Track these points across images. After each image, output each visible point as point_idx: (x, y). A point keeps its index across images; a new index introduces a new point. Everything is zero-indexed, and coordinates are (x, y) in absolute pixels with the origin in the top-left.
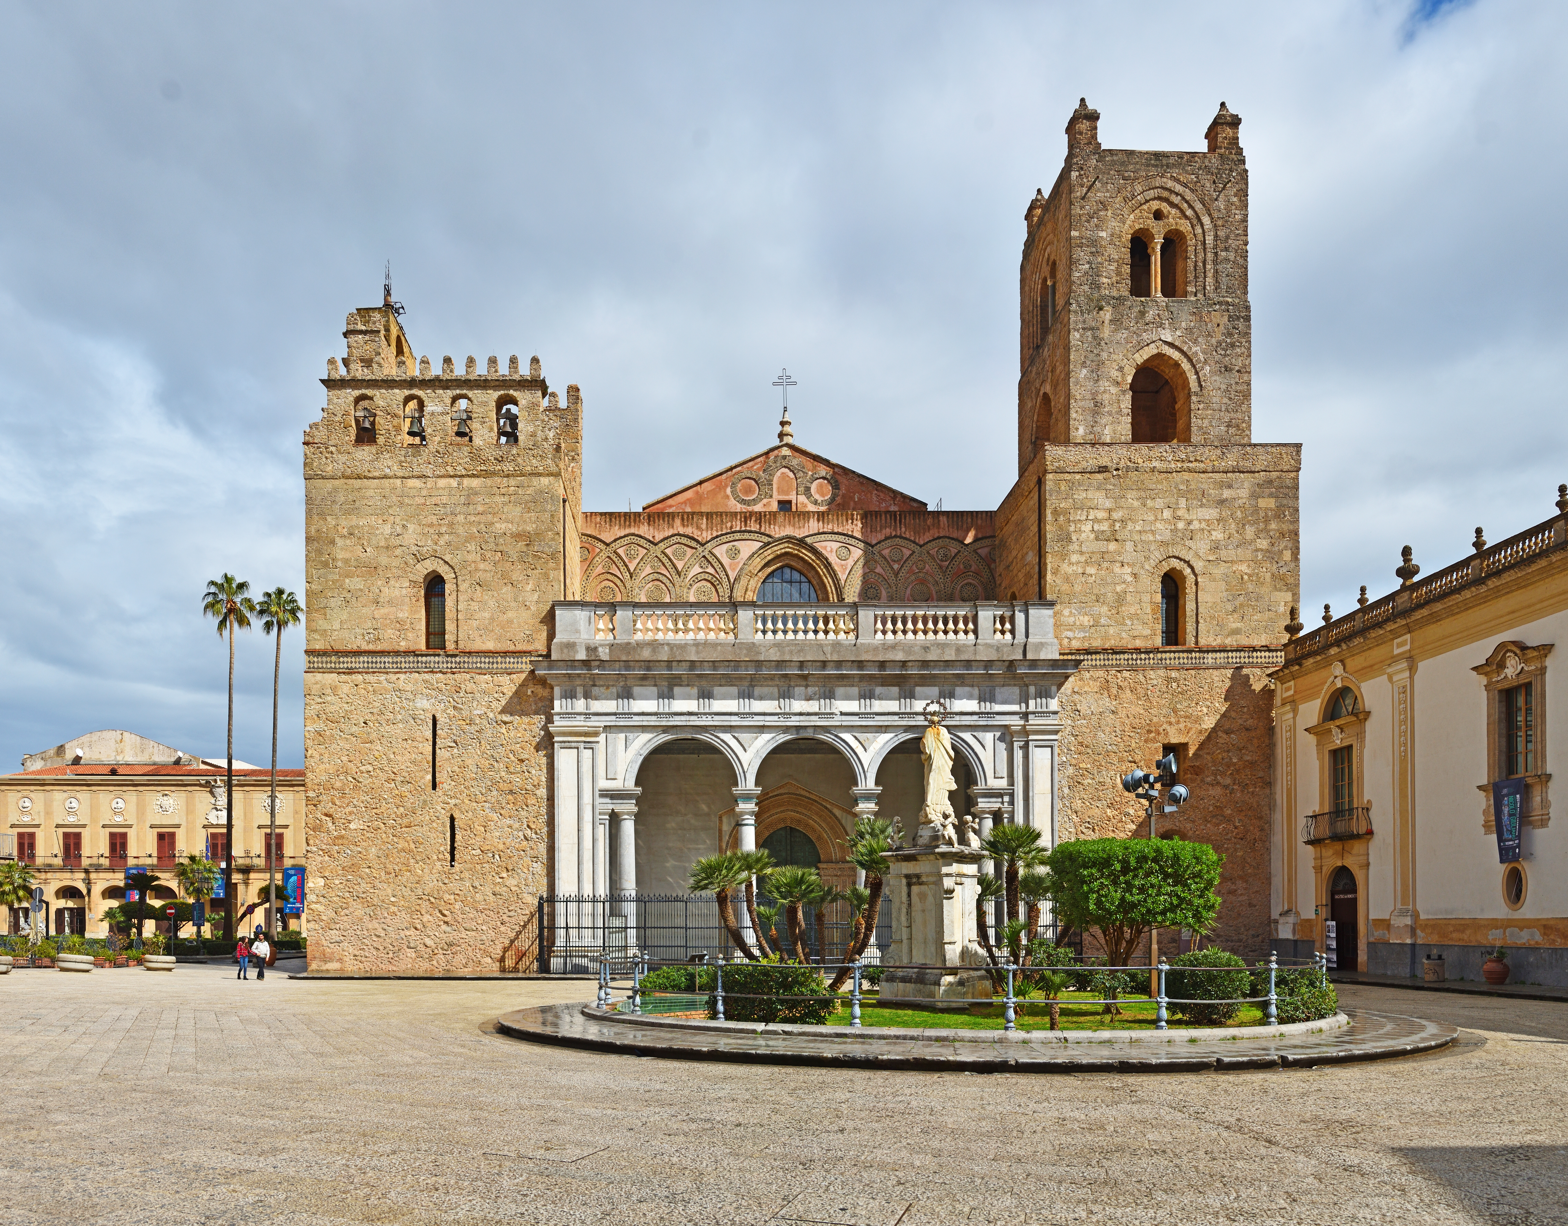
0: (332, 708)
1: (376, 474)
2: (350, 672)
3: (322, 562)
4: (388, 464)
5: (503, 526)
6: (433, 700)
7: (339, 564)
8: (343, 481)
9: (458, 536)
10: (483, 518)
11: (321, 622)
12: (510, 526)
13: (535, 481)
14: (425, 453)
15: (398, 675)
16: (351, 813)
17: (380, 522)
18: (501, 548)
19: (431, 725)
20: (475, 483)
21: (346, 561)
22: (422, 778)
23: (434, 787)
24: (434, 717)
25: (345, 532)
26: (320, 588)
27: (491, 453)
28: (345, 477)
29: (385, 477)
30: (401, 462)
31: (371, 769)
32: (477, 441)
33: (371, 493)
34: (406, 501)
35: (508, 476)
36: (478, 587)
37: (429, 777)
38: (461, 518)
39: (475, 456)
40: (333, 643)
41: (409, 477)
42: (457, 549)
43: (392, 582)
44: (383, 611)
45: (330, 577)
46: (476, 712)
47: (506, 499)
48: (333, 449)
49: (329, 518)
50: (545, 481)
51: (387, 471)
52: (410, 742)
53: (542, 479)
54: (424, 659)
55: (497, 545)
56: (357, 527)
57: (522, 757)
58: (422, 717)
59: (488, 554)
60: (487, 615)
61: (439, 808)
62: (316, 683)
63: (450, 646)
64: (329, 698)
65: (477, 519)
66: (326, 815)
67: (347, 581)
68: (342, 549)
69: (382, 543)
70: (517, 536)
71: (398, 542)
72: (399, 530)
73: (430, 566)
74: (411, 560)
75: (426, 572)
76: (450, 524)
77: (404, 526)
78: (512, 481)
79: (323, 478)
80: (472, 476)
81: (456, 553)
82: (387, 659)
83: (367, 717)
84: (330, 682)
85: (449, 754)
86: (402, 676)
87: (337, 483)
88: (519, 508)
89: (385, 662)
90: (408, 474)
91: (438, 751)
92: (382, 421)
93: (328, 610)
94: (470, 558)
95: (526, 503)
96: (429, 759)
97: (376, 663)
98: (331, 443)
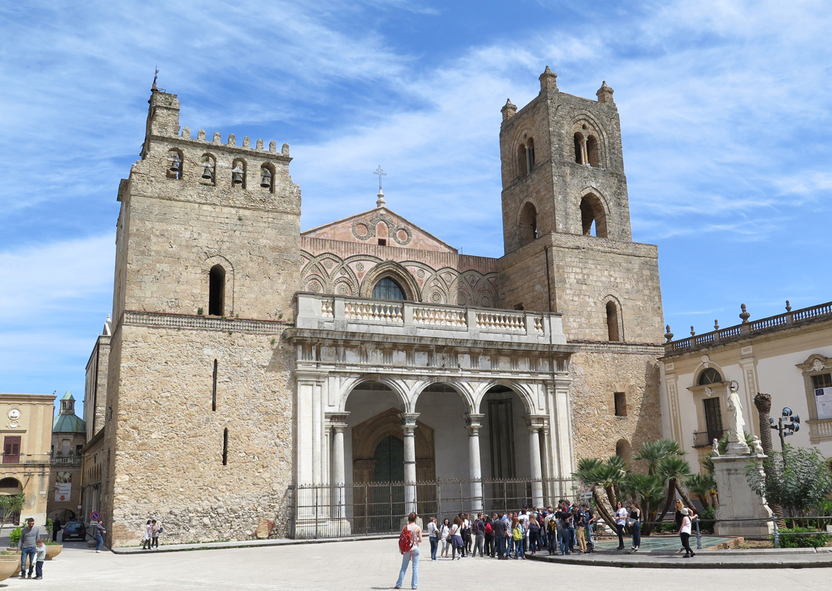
0: (142, 351)
1: (182, 199)
2: (157, 327)
3: (140, 251)
4: (191, 193)
5: (265, 241)
6: (215, 349)
7: (153, 253)
8: (158, 200)
9: (235, 244)
10: (252, 235)
11: (137, 291)
12: (269, 241)
13: (285, 216)
14: (216, 190)
15: (191, 331)
16: (152, 427)
17: (183, 229)
18: (263, 255)
19: (213, 366)
20: (247, 213)
21: (158, 252)
22: (206, 402)
23: (214, 409)
24: (216, 361)
25: (158, 233)
26: (138, 268)
27: (257, 197)
28: (159, 197)
29: (188, 201)
30: (199, 193)
31: (169, 395)
32: (249, 188)
33: (178, 210)
34: (201, 217)
35: (268, 211)
36: (247, 278)
37: (211, 402)
38: (237, 233)
39: (249, 197)
40: (145, 306)
41: (204, 204)
42: (235, 252)
43: (190, 269)
44: (182, 287)
45: (146, 261)
46: (245, 359)
47: (267, 225)
48: (153, 179)
49: (147, 223)
50: (291, 217)
51: (190, 198)
52: (198, 377)
53: (289, 216)
54: (210, 321)
55: (260, 253)
56: (167, 230)
57: (275, 390)
58: (208, 361)
59: (255, 258)
60: (253, 296)
61: (217, 423)
62: (132, 333)
63: (227, 314)
64: (140, 344)
65: (248, 235)
66: (133, 428)
67: (158, 265)
68: (155, 244)
69: (184, 243)
70: (274, 249)
71: (195, 244)
72: (196, 236)
73: (215, 261)
74: (204, 257)
75: (213, 265)
76: (230, 236)
77: (199, 234)
78: (271, 215)
79: (144, 196)
80: (246, 208)
81: (233, 254)
82: (183, 320)
83: (167, 359)
84: (142, 333)
85: (225, 386)
86: (194, 332)
87: (154, 200)
88: (274, 231)
89: (182, 322)
90: (203, 201)
91: (218, 384)
92: (187, 167)
93: (143, 284)
94: (243, 259)
95: (279, 229)
96: (212, 389)
97: (176, 322)
98: (151, 174)
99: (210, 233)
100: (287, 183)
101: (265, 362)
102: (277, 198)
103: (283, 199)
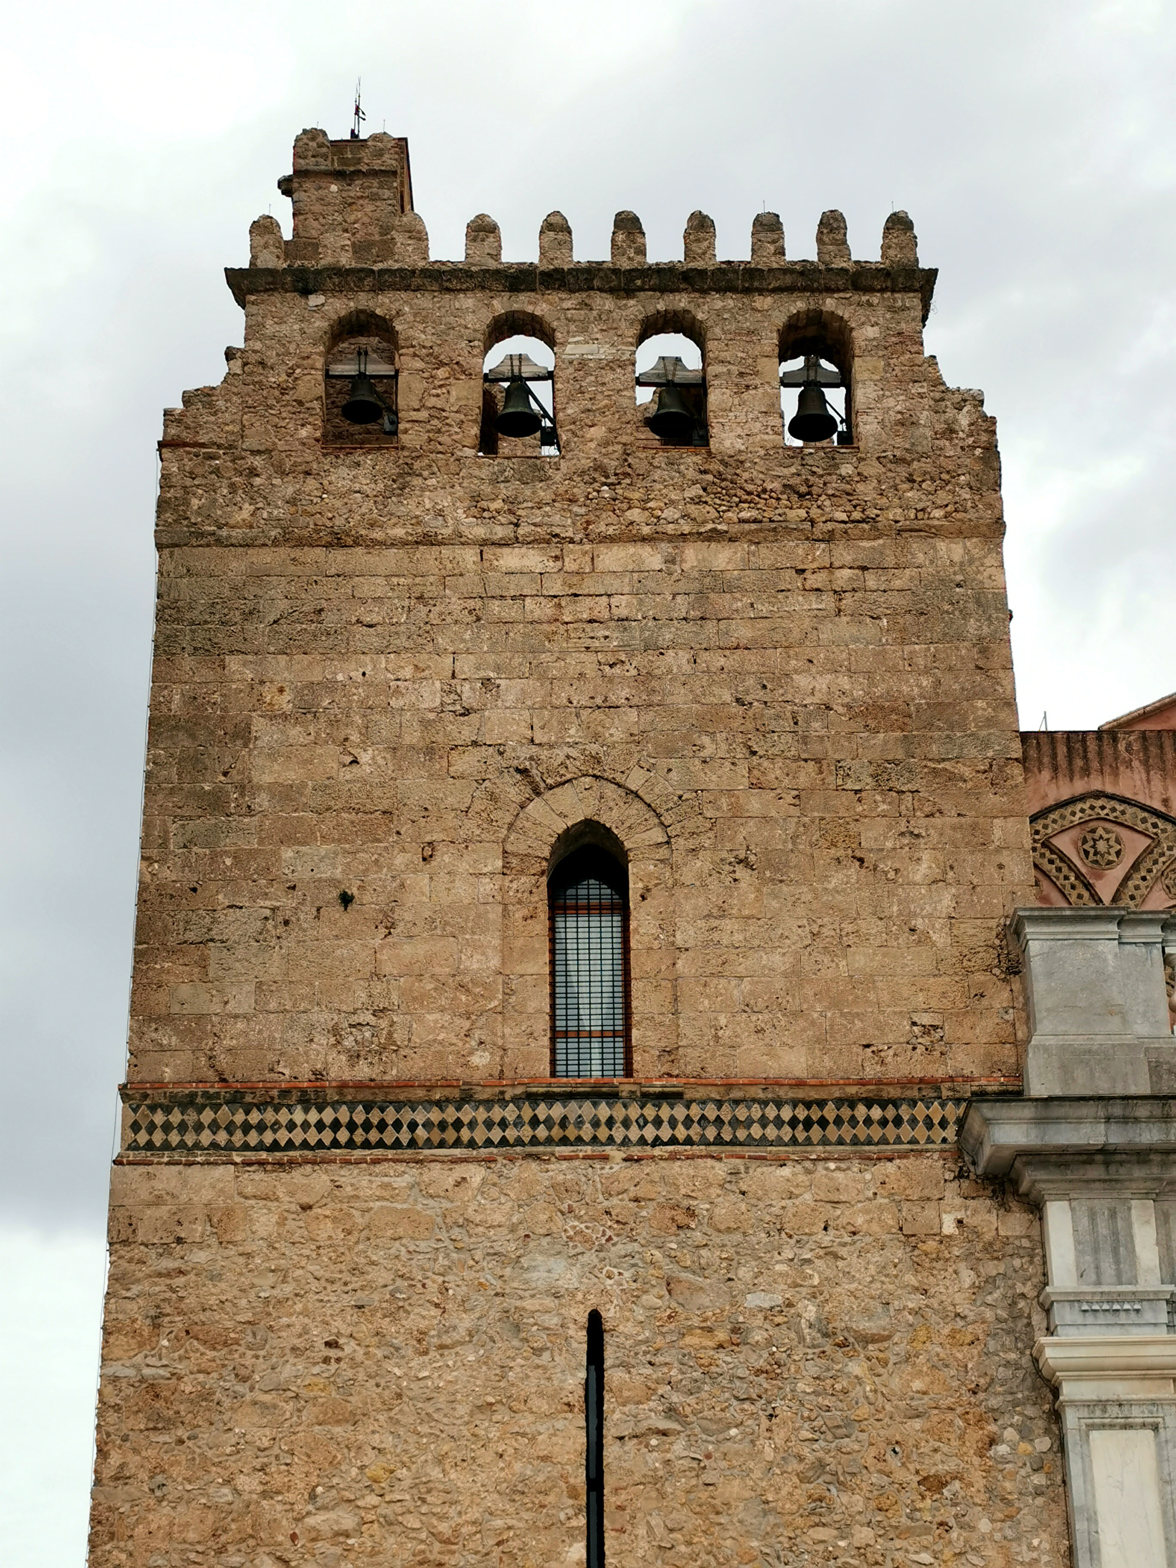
0: (212, 1293)
1: (399, 533)
2: (284, 1159)
3: (202, 795)
4: (438, 503)
5: (822, 683)
6: (591, 1258)
7: (262, 801)
8: (284, 552)
9: (672, 712)
10: (752, 660)
11: (185, 991)
12: (844, 682)
13: (918, 551)
15: (461, 1170)
17: (408, 672)
18: (816, 749)
19: (582, 1349)
20: (723, 556)
21: (286, 794)
24: (594, 1318)
25: (285, 703)
26: (190, 878)
27: (770, 471)
28: (291, 540)
29: (429, 540)
30: (476, 498)
32: (727, 436)
33: (377, 587)
34: (495, 606)
35: (829, 538)
36: (741, 872)
37: (579, 1551)
38: (677, 659)
39: (724, 481)
40: (223, 1061)
41: (504, 543)
42: (670, 752)
43: (444, 857)
44: (408, 950)
45: (228, 842)
46: (753, 1300)
47: (828, 602)
48: (258, 462)
49: (234, 663)
51: (433, 524)
52: (503, 1415)
53: (942, 545)
54: (557, 1111)
55: (805, 740)
56: (330, 686)
58: (553, 1321)
59: (775, 771)
60: (778, 961)
62: (158, 1201)
63: (650, 1066)
64: (200, 1257)
65: (731, 661)
67: (287, 853)
68: (272, 756)
69: (413, 736)
70: (874, 714)
71: (467, 734)
72: (469, 694)
73: (575, 805)
74: (510, 792)
75: (560, 826)
76: (644, 678)
77: (486, 682)
78: (843, 554)
79: (219, 542)
80: (714, 536)
81: (663, 763)
82: (420, 1117)
83: (338, 1324)
84: (207, 1195)
85: (654, 1460)
86: (476, 1174)
87: (265, 557)
88: (869, 629)
89: (413, 1126)
90: (501, 532)
91: (611, 1452)
92: (419, 385)
93: (213, 952)
94: (711, 779)
95: (893, 615)
96: (580, 1479)
97: (382, 1126)
98: (251, 443)
99: (539, 672)
100: (916, 389)
101: (867, 1312)
102: (872, 469)
103: (903, 471)
